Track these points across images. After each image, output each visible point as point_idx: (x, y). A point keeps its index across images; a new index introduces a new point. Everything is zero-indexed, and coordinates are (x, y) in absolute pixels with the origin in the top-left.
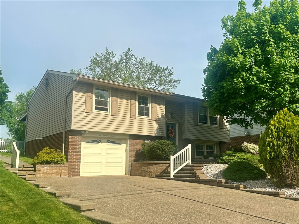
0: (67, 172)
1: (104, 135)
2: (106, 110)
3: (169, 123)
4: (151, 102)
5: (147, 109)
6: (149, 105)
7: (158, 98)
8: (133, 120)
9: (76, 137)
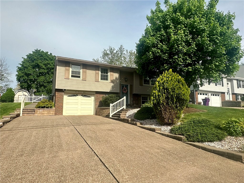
0: (54, 113)
1: (78, 92)
2: (79, 77)
3: (124, 85)
4: (109, 71)
5: (107, 76)
6: (108, 73)
7: (114, 69)
8: (97, 83)
9: (60, 93)
